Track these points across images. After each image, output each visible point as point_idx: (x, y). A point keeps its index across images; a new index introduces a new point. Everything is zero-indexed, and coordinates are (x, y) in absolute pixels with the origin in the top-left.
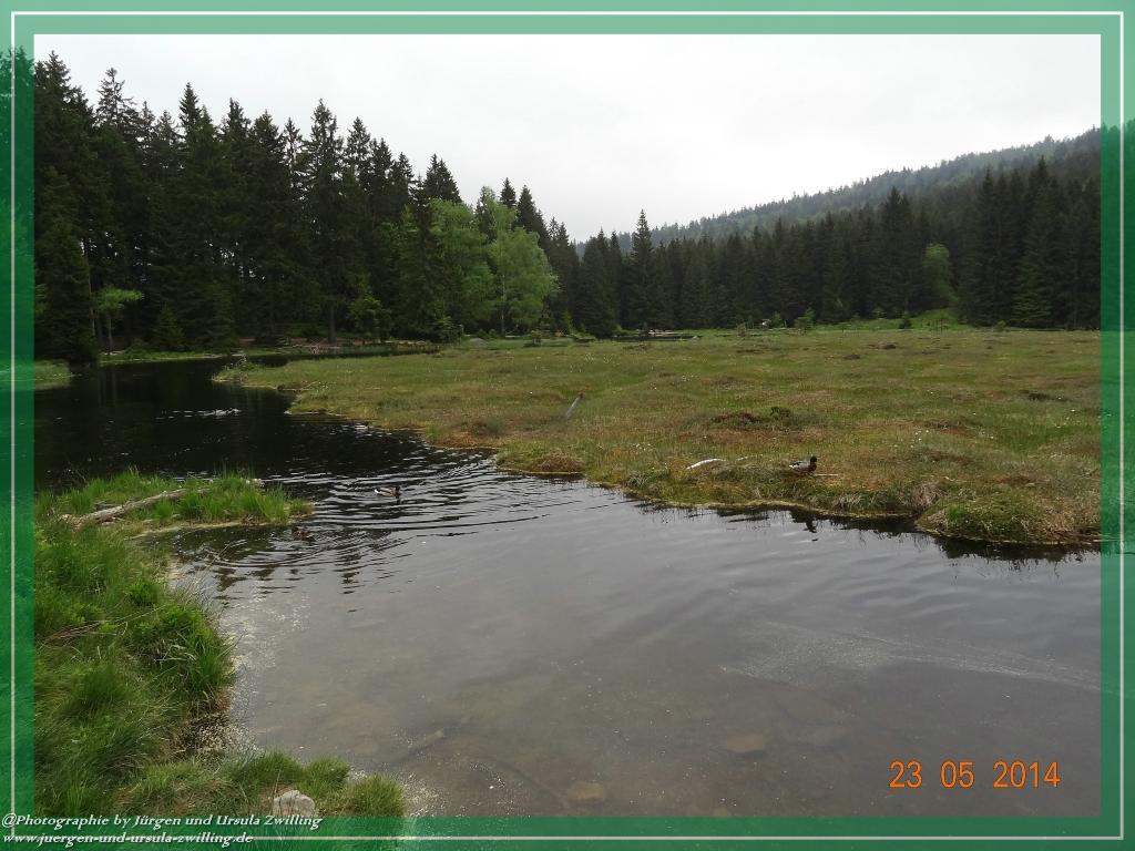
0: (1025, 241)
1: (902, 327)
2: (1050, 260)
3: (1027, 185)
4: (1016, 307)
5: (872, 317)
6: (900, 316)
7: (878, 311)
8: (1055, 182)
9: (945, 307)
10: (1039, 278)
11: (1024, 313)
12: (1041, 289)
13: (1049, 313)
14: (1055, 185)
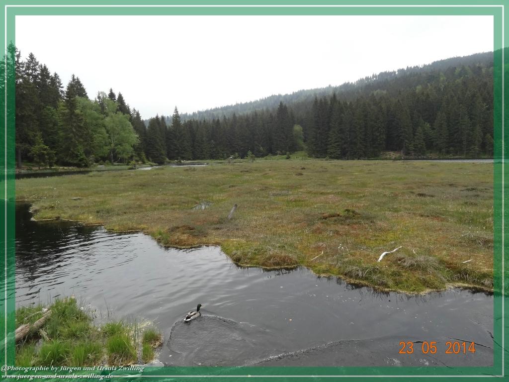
0: (330, 124)
1: (287, 158)
2: (339, 132)
3: (329, 103)
4: (328, 151)
5: (276, 154)
6: (286, 154)
7: (279, 152)
8: (339, 102)
9: (302, 150)
10: (336, 139)
11: (331, 153)
12: (337, 144)
13: (340, 153)
14: (339, 103)
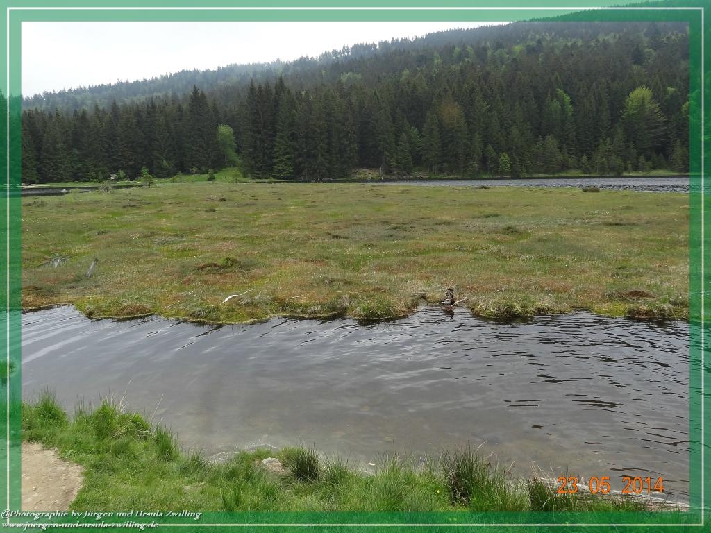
0: (276, 126)
1: (210, 179)
2: (291, 138)
3: (274, 91)
4: (276, 167)
5: (190, 173)
6: (207, 173)
7: (194, 169)
8: (289, 91)
9: (234, 166)
10: (285, 149)
11: (279, 171)
12: (287, 156)
13: (292, 171)
14: (289, 93)
